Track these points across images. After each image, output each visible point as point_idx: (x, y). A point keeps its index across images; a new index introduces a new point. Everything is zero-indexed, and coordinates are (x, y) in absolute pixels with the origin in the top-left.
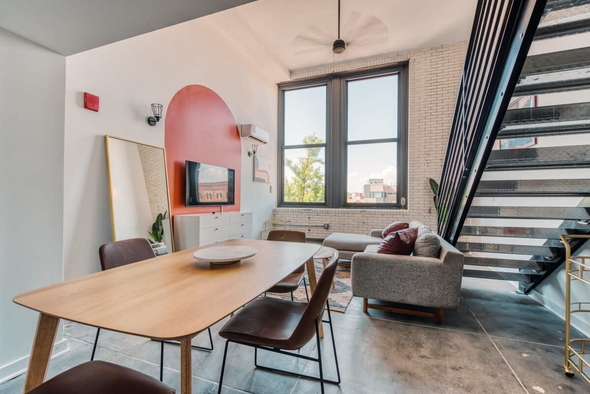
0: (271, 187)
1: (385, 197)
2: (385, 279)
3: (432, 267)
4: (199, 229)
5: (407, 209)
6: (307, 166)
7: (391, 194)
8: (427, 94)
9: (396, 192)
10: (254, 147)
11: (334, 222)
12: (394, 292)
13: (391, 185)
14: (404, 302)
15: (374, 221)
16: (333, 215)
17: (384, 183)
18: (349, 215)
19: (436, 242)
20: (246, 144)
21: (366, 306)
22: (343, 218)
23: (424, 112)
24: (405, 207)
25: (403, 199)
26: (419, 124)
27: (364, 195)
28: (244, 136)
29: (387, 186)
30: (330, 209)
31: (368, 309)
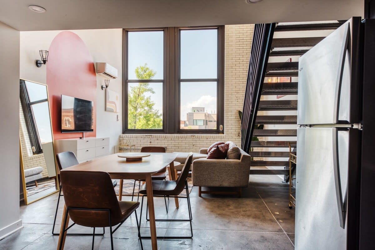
0: (117, 116)
1: (207, 124)
2: (211, 174)
3: (236, 164)
4: (77, 150)
5: (224, 134)
6: (139, 95)
7: (211, 121)
8: (237, 48)
9: (216, 120)
10: (106, 81)
11: (170, 146)
12: (216, 181)
13: (211, 113)
14: (221, 186)
15: (201, 144)
16: (170, 139)
17: (205, 112)
18: (183, 139)
19: (238, 150)
20: (100, 79)
21: (201, 192)
22: (178, 141)
23: (235, 61)
24: (223, 132)
25: (221, 126)
26: (232, 70)
27: (187, 122)
28: (99, 73)
29: (208, 114)
30: (167, 135)
31: (202, 194)
